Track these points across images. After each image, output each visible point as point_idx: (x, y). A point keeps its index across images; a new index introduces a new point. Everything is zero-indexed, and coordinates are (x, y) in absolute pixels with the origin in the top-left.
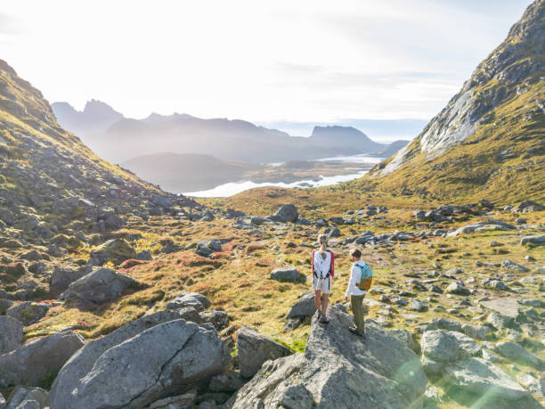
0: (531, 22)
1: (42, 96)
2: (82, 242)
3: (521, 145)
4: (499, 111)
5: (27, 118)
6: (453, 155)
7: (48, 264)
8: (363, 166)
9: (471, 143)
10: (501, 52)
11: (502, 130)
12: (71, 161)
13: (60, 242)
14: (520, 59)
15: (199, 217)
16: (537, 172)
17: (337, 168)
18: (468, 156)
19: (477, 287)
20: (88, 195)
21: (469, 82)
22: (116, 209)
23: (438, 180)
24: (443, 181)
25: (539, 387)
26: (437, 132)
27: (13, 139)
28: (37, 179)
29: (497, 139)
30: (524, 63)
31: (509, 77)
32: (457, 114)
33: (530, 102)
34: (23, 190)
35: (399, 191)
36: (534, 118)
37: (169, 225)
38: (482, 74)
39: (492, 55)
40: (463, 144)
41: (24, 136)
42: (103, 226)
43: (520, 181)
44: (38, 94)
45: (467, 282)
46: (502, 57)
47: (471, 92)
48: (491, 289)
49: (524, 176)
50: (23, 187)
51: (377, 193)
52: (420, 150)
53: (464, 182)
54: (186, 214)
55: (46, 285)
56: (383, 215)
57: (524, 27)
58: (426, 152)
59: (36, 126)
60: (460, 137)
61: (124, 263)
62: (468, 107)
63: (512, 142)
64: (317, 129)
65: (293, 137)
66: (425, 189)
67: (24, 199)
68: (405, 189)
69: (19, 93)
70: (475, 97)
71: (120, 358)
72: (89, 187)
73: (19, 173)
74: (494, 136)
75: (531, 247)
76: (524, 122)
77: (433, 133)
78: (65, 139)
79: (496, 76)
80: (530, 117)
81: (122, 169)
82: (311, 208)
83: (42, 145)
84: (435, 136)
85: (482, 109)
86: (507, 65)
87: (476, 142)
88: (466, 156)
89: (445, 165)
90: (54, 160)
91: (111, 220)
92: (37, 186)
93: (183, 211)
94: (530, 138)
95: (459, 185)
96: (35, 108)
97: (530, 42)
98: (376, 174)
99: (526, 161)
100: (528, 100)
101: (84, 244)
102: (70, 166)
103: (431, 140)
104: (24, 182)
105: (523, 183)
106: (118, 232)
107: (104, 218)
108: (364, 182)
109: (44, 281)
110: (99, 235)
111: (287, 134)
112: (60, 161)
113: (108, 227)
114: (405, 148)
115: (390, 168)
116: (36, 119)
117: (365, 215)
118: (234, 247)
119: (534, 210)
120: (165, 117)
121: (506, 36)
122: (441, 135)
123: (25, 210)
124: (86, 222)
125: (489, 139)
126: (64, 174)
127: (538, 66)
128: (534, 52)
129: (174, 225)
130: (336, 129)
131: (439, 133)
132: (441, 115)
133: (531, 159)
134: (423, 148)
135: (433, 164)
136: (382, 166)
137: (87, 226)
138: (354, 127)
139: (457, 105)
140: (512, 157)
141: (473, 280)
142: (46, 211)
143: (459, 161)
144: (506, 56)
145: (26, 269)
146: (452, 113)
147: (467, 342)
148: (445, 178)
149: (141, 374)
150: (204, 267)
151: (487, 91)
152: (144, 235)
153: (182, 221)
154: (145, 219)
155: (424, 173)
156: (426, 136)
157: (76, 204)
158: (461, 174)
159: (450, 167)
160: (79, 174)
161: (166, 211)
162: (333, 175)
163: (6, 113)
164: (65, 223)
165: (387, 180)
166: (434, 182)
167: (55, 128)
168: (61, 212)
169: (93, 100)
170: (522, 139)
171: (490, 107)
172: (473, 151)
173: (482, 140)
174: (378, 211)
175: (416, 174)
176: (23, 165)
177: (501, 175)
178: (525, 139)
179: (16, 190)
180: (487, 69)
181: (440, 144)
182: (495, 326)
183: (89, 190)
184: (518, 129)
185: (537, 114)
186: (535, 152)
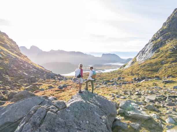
0: (169, 22)
1: (16, 44)
2: (22, 86)
3: (169, 59)
4: (161, 49)
5: (10, 50)
6: (147, 62)
7: (9, 91)
8: (118, 66)
9: (153, 59)
10: (161, 31)
11: (163, 55)
12: (22, 62)
13: (15, 86)
14: (167, 33)
15: (62, 80)
16: (174, 68)
17: (110, 66)
18: (152, 63)
19: (145, 93)
20: (26, 72)
21: (151, 40)
22: (35, 77)
23: (142, 71)
24: (144, 71)
25: (156, 116)
26: (141, 55)
27: (4, 55)
28: (10, 67)
29: (161, 57)
30: (168, 34)
31: (164, 38)
32: (147, 50)
33: (171, 46)
34: (5, 70)
35: (130, 74)
36: (172, 51)
37: (52, 82)
38: (155, 37)
39: (158, 32)
40: (150, 59)
41: (8, 54)
42: (30, 81)
43: (169, 71)
44: (15, 43)
45: (142, 92)
46: (161, 32)
47: (152, 43)
48: (149, 94)
49: (170, 69)
50: (5, 69)
51: (123, 75)
52: (136, 61)
53: (151, 71)
54: (58, 79)
55: (7, 97)
56: (123, 79)
57: (167, 24)
58: (138, 62)
59: (13, 52)
60: (149, 57)
61: (35, 92)
62: (151, 48)
63: (166, 59)
64: (103, 55)
65: (96, 57)
66: (138, 73)
67: (5, 72)
68: (132, 73)
69: (8, 42)
70: (153, 45)
71: (15, 107)
72: (27, 70)
73: (4, 65)
74: (160, 56)
75: (165, 84)
76: (169, 52)
77: (140, 56)
78: (22, 56)
79: (160, 38)
80: (171, 51)
81: (40, 66)
82: (101, 79)
83: (14, 57)
84: (141, 56)
85: (156, 48)
86: (163, 35)
87: (154, 58)
88: (151, 63)
89: (144, 65)
90: (17, 61)
91: (33, 80)
92: (10, 69)
93: (58, 78)
94: (172, 57)
95: (149, 72)
96: (13, 47)
97: (169, 28)
98: (122, 68)
99: (171, 64)
100: (170, 45)
101: (23, 87)
102: (22, 63)
103: (140, 58)
104: (6, 67)
105: (170, 71)
106: (35, 83)
107: (31, 79)
108: (118, 71)
109: (6, 96)
110: (28, 84)
111: (94, 56)
112: (19, 62)
113: (32, 82)
114: (131, 61)
115: (127, 67)
116: (13, 50)
117: (117, 80)
118: (71, 87)
119: (172, 78)
120: (55, 51)
121: (162, 26)
122: (143, 56)
123: (5, 76)
124: (25, 80)
125: (158, 58)
126: (19, 66)
127: (172, 35)
128: (171, 31)
129: (54, 82)
130: (109, 54)
131: (142, 56)
132: (142, 50)
133: (172, 64)
134: (137, 60)
135: (140, 65)
136: (124, 66)
137: (25, 81)
138: (115, 54)
139: (148, 47)
140: (166, 63)
141: (144, 92)
142: (12, 77)
143: (149, 64)
144: (162, 32)
145: (1, 92)
146: (146, 49)
147: (136, 105)
148: (145, 70)
149: (22, 112)
150: (59, 91)
151: (157, 43)
152: (43, 84)
153: (56, 80)
154: (45, 80)
155: (138, 68)
156: (138, 56)
157: (22, 74)
158: (150, 69)
159: (146, 66)
160: (24, 66)
161: (52, 78)
162: (109, 69)
163: (3, 48)
164: (17, 80)
165: (126, 70)
166: (141, 71)
167: (19, 53)
168: (17, 77)
169: (33, 46)
170: (169, 58)
171: (158, 48)
172: (153, 61)
173: (156, 58)
174: (121, 78)
175: (135, 68)
176: (6, 62)
177: (163, 69)
178: (170, 57)
179: (3, 70)
180: (156, 36)
181: (143, 59)
182: (147, 102)
183: (27, 71)
184: (167, 54)
185: (173, 50)
186: (173, 62)
